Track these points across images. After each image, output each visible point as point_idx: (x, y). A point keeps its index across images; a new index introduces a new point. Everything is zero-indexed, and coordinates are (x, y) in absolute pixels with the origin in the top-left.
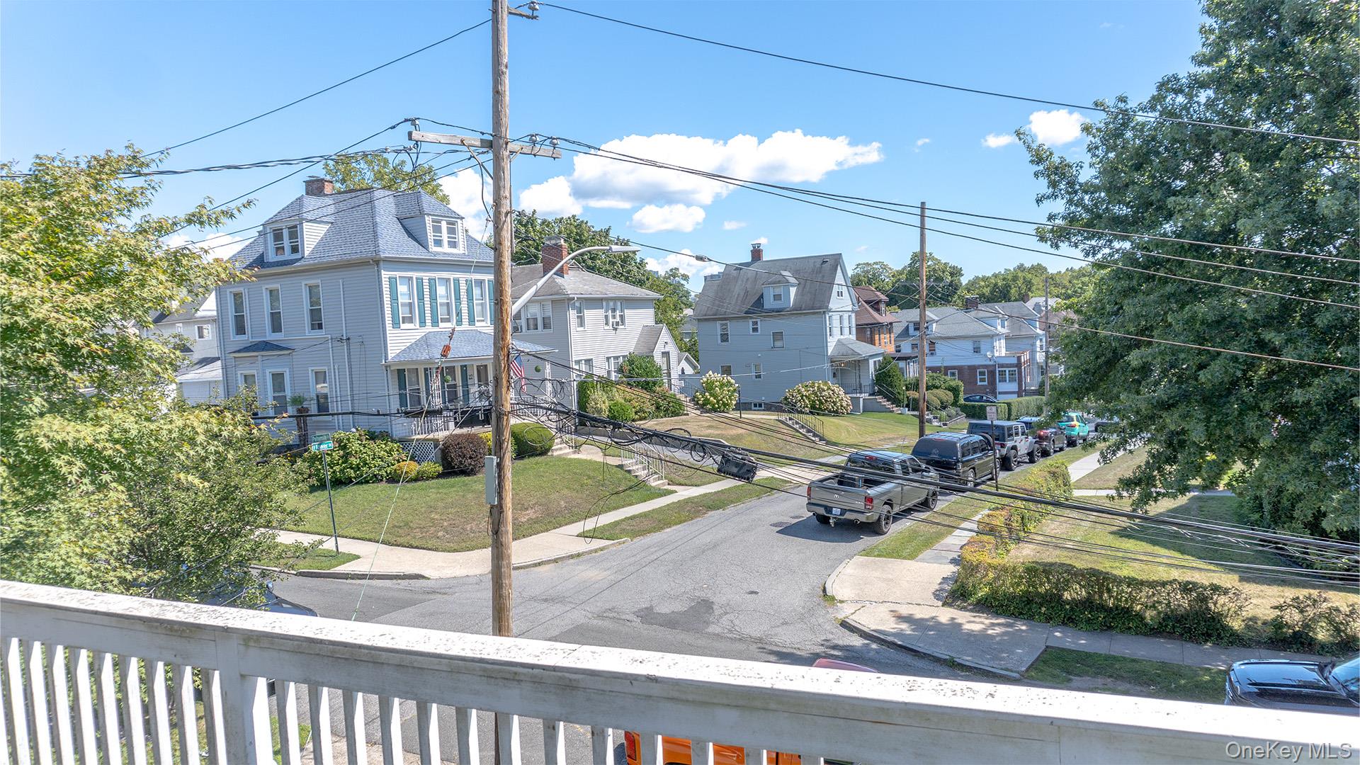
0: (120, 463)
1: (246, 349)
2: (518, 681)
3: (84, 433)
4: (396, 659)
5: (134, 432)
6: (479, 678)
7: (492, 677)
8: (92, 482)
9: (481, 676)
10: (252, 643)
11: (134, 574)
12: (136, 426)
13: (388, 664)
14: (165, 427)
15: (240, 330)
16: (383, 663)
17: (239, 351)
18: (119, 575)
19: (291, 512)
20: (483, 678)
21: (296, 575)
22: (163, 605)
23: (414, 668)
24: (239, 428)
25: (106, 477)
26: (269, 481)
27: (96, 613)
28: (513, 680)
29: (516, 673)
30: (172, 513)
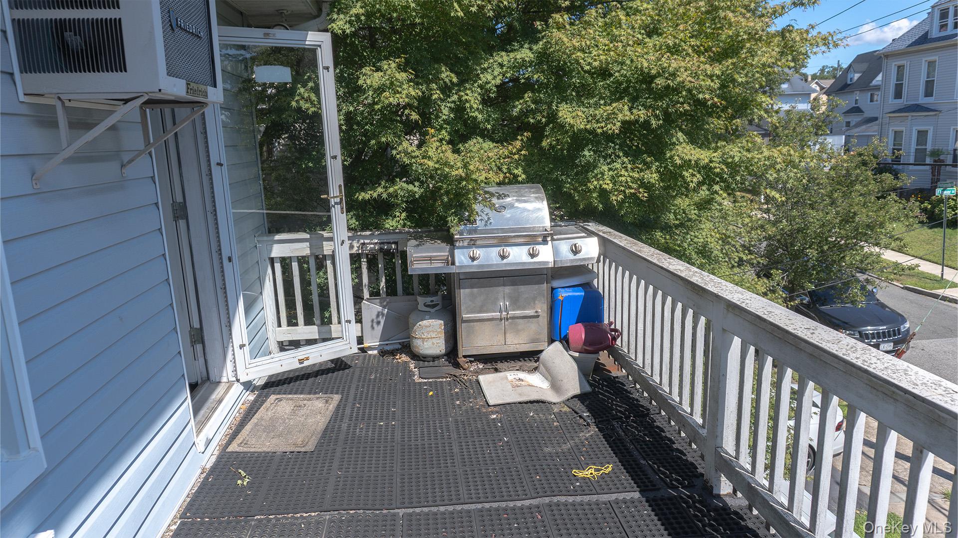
0: (726, 178)
1: (900, 111)
2: (895, 399)
3: (703, 155)
4: (810, 350)
5: (737, 159)
6: (865, 386)
7: (875, 389)
8: (709, 190)
9: (866, 384)
10: (730, 309)
11: (749, 257)
12: (739, 155)
13: (805, 351)
14: (757, 156)
15: (898, 94)
16: (801, 349)
17: (894, 112)
18: (740, 256)
19: (897, 239)
20: (868, 387)
21: (902, 288)
22: (696, 272)
23: (821, 360)
24: (815, 161)
25: (716, 188)
26: (882, 213)
27: (662, 268)
28: (891, 397)
29: (894, 392)
30: (807, 225)
